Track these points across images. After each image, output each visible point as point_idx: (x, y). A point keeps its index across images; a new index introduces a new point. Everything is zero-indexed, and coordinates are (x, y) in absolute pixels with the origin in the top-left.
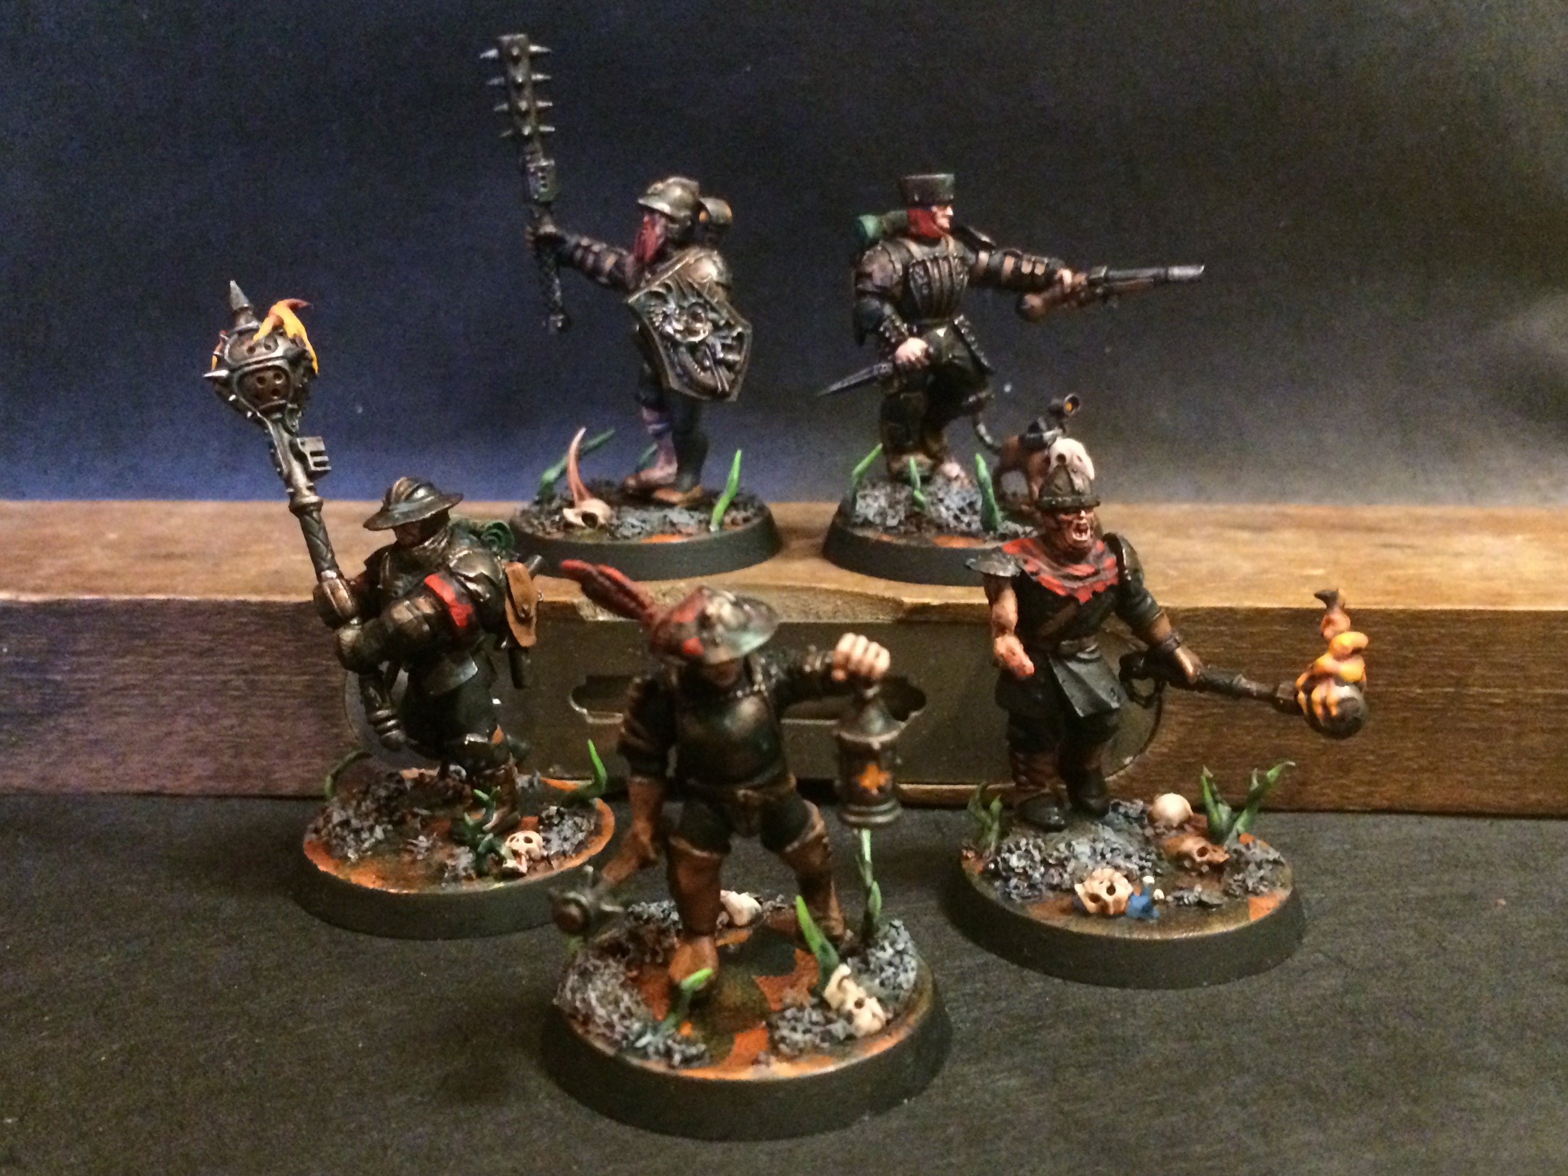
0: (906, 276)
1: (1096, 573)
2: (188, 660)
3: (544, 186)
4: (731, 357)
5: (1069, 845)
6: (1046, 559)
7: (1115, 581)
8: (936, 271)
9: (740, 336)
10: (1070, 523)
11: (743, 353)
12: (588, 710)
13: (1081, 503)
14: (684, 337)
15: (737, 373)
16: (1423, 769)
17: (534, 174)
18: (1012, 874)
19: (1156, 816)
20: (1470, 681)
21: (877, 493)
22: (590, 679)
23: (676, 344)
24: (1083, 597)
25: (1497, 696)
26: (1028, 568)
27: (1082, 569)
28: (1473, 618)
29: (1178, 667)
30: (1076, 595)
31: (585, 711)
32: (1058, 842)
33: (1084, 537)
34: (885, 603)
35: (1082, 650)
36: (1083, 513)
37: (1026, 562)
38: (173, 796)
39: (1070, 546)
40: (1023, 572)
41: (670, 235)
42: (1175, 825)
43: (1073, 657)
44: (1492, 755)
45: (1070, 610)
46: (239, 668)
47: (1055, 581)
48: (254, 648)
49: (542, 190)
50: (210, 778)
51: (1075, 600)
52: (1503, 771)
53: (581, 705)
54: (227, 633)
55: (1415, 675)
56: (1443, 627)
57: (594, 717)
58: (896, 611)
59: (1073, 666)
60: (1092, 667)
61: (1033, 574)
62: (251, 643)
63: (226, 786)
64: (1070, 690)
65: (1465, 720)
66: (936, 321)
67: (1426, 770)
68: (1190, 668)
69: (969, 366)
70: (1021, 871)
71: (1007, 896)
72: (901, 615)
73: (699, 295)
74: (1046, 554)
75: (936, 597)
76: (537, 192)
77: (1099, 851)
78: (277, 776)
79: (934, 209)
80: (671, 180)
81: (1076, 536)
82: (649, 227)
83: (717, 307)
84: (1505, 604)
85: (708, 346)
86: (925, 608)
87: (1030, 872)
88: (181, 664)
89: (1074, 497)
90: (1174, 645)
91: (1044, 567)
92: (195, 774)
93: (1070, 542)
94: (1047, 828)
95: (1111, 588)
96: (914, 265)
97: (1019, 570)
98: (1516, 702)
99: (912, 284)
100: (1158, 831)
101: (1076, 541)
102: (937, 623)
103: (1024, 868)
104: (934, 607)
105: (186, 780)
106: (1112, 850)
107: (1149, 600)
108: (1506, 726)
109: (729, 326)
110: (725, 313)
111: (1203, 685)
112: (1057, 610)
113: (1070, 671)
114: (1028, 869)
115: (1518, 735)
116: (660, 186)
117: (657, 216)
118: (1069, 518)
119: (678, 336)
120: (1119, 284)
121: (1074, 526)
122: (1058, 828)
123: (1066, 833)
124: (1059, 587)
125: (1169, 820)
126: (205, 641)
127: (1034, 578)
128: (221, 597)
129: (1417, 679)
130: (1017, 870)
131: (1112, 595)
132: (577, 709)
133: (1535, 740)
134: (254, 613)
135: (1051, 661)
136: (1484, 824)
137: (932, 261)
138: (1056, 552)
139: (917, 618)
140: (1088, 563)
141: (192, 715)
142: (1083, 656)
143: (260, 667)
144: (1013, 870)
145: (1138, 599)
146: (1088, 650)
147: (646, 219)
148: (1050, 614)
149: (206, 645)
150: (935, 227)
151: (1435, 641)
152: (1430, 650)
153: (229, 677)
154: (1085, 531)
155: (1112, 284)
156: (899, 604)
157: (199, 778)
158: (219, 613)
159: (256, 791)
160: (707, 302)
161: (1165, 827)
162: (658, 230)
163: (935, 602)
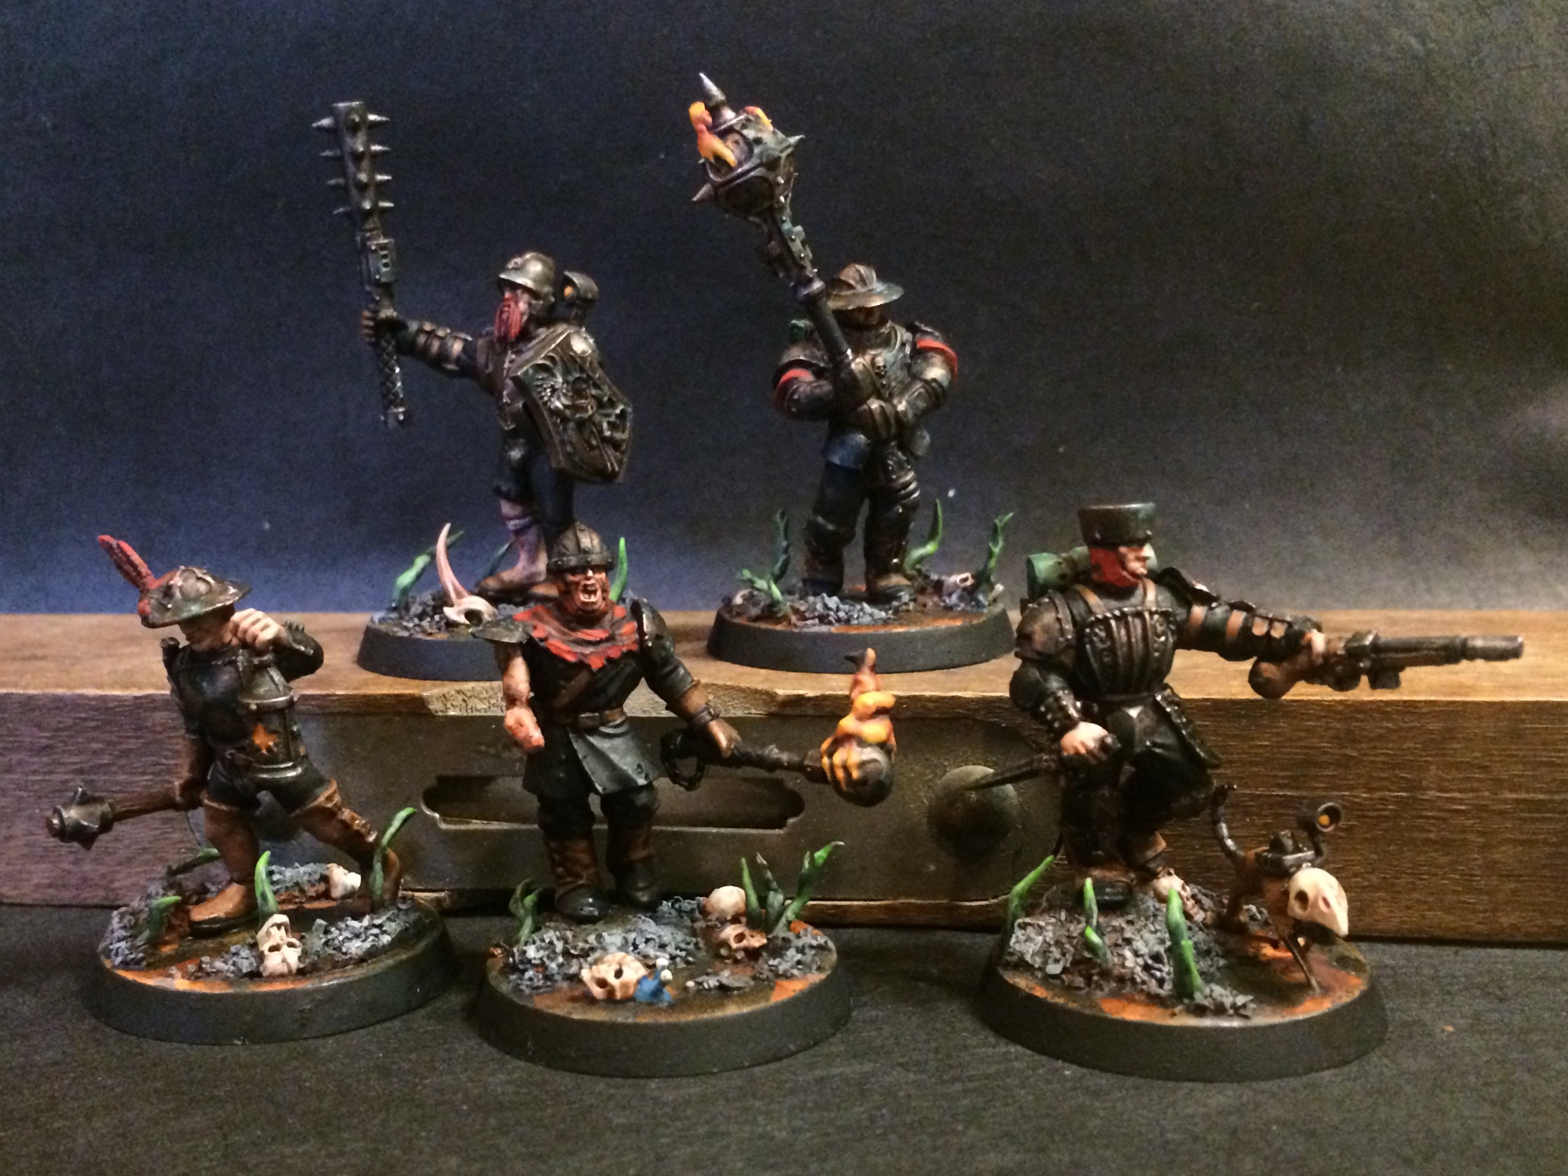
0: (1082, 639)
1: (611, 638)
2: (27, 758)
3: (386, 265)
4: (618, 436)
5: (599, 937)
6: (556, 624)
7: (635, 648)
8: (1123, 632)
9: (622, 415)
10: (577, 584)
11: (627, 432)
12: (441, 814)
13: (588, 562)
14: (574, 414)
15: (623, 453)
16: (1374, 888)
17: (375, 251)
18: (528, 966)
19: (709, 909)
20: (1425, 783)
22: (441, 779)
23: (565, 420)
24: (596, 663)
25: (1460, 801)
26: (536, 634)
27: (596, 634)
28: (1425, 710)
29: (713, 742)
30: (587, 661)
31: (437, 815)
32: (588, 935)
33: (593, 599)
34: (757, 696)
35: (604, 723)
36: (590, 573)
37: (535, 628)
38: (12, 905)
39: (579, 609)
40: (531, 639)
41: (534, 313)
42: (729, 918)
43: (594, 731)
44: (1455, 871)
45: (582, 678)
46: (78, 766)
47: (564, 647)
48: (96, 746)
49: (384, 270)
50: (50, 886)
51: (588, 667)
52: (1469, 890)
53: (434, 810)
54: (66, 729)
55: (1359, 776)
56: (1389, 720)
57: (445, 821)
58: (766, 703)
59: (594, 740)
60: (617, 742)
61: (543, 640)
62: (90, 741)
63: (66, 896)
64: (590, 765)
65: (1423, 830)
66: (1123, 697)
67: (1379, 889)
68: (723, 741)
69: (1177, 755)
70: (537, 962)
71: (517, 989)
72: (773, 709)
73: (582, 370)
74: (557, 619)
75: (813, 688)
76: (378, 271)
77: (631, 941)
78: (117, 884)
79: (1123, 550)
80: (528, 256)
81: (583, 598)
82: (512, 304)
83: (598, 382)
84: (1466, 695)
85: (594, 424)
86: (800, 700)
87: (547, 962)
88: (20, 763)
89: (581, 556)
90: (708, 718)
91: (553, 632)
92: (35, 881)
93: (578, 604)
94: (581, 921)
95: (629, 654)
96: (1092, 625)
97: (526, 637)
98: (1483, 808)
99: (1089, 648)
100: (709, 924)
101: (584, 603)
102: (814, 717)
103: (541, 959)
104: (809, 699)
105: (26, 888)
106: (647, 941)
107: (682, 671)
108: (1472, 837)
109: (612, 404)
110: (606, 388)
111: (737, 760)
112: (569, 679)
113: (591, 746)
114: (545, 959)
115: (1484, 848)
116: (519, 260)
117: (519, 292)
118: (576, 578)
119: (568, 412)
121: (581, 588)
122: (592, 920)
123: (600, 926)
124: (569, 652)
125: (722, 911)
126: (44, 738)
127: (542, 644)
128: (60, 691)
129: (1362, 781)
130: (533, 962)
131: (633, 663)
132: (428, 812)
133: (1504, 854)
134: (95, 709)
135: (571, 735)
136: (1447, 952)
137: (1117, 619)
138: (568, 617)
139: (788, 711)
140: (602, 628)
141: (31, 818)
142: (603, 729)
143: (100, 766)
144: (529, 961)
145: (669, 668)
146: (612, 724)
147: (507, 295)
148: (562, 683)
149: (45, 742)
150: (1125, 573)
151: (1380, 737)
152: (1375, 747)
153: (67, 777)
154: (594, 592)
156: (771, 696)
157: (38, 886)
158: (57, 708)
159: (96, 901)
160: (589, 377)
161: (718, 919)
162: (522, 306)
163: (811, 694)
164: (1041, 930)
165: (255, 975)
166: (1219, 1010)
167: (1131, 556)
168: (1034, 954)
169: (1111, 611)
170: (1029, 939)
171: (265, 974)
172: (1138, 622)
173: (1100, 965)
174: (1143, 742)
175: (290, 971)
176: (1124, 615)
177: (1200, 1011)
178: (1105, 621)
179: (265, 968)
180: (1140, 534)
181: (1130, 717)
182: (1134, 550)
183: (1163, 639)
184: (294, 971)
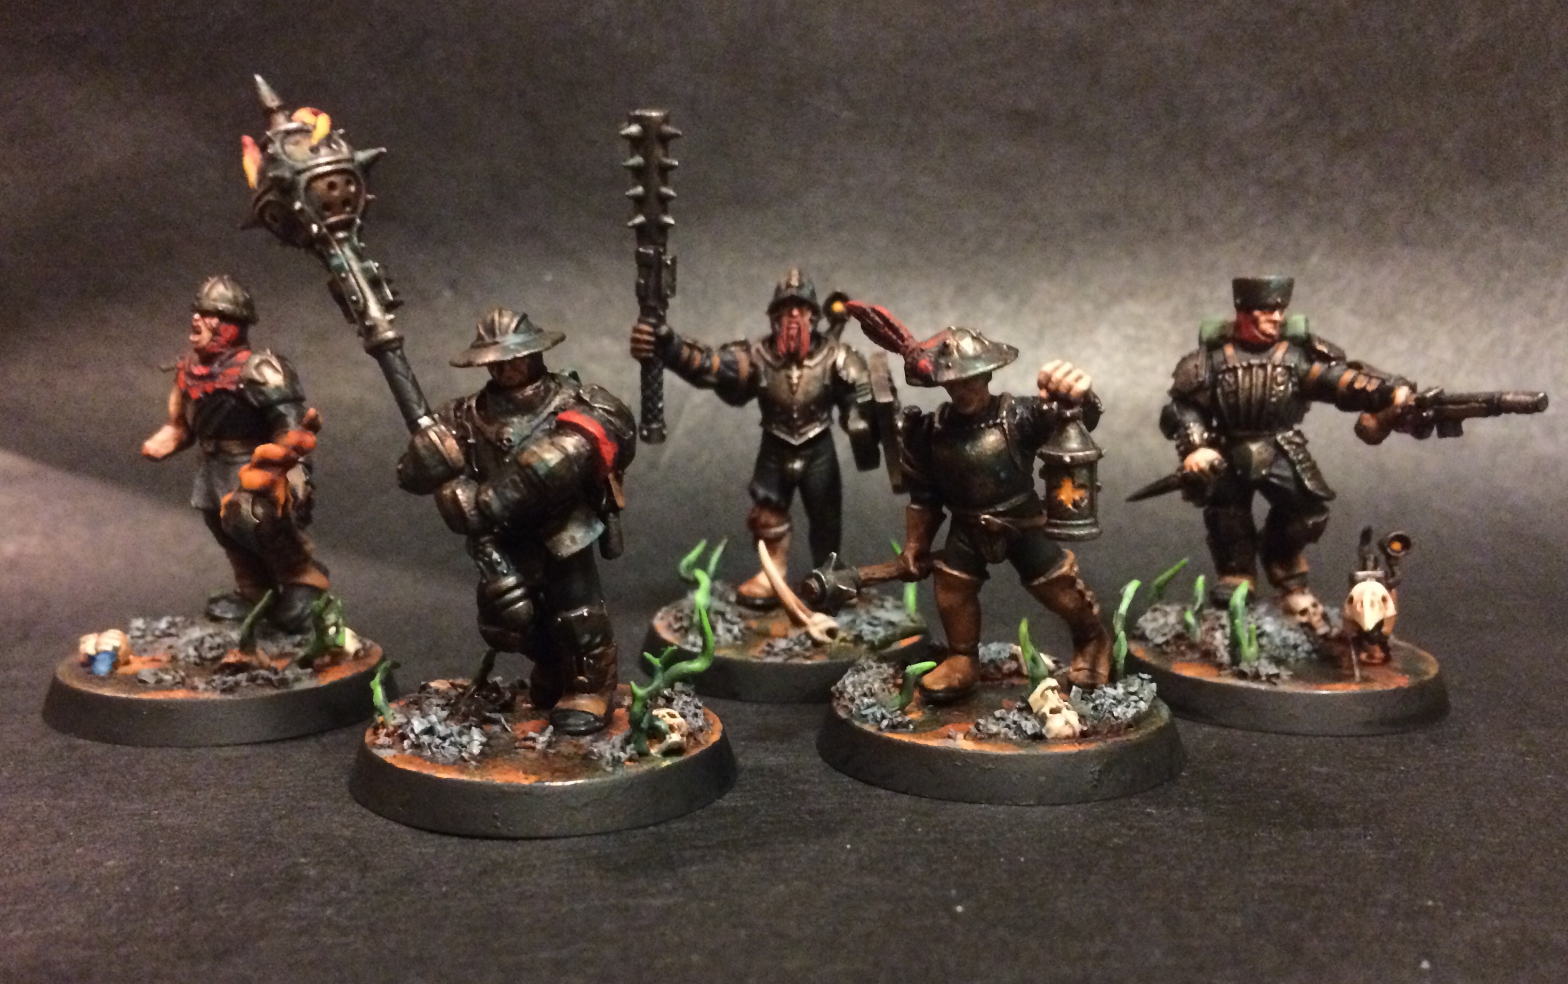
0: (1215, 383)
8: (1247, 379)
21: (1168, 609)
66: (1247, 433)
69: (1291, 486)
79: (1257, 313)
82: (799, 319)
96: (1224, 372)
99: (1219, 390)
120: (1450, 407)
137: (1244, 369)
147: (795, 311)
150: (1257, 333)
155: (1445, 407)
164: (1166, 614)
165: (1038, 737)
166: (1256, 677)
167: (1263, 318)
168: (1153, 630)
169: (1240, 362)
170: (1155, 620)
171: (1048, 736)
172: (1261, 372)
173: (1188, 638)
174: (1259, 472)
175: (1074, 733)
176: (1250, 366)
177: (1242, 675)
178: (1235, 369)
179: (1048, 731)
180: (1270, 300)
181: (1250, 452)
182: (1265, 313)
183: (1282, 388)
184: (1078, 734)
